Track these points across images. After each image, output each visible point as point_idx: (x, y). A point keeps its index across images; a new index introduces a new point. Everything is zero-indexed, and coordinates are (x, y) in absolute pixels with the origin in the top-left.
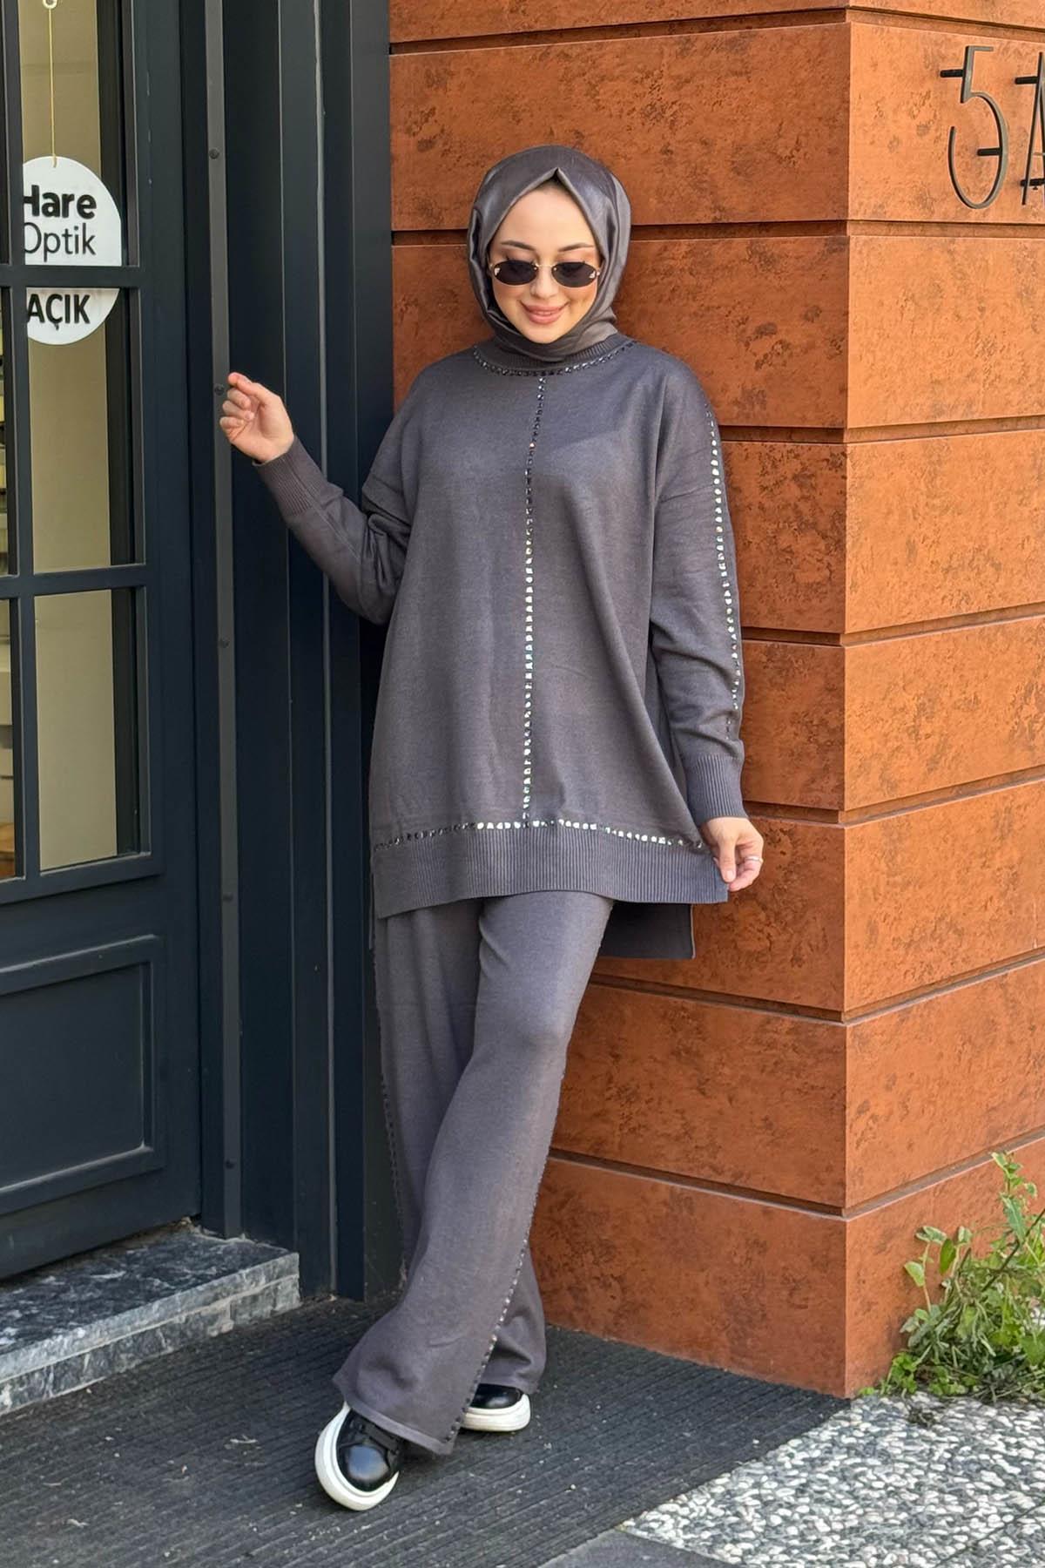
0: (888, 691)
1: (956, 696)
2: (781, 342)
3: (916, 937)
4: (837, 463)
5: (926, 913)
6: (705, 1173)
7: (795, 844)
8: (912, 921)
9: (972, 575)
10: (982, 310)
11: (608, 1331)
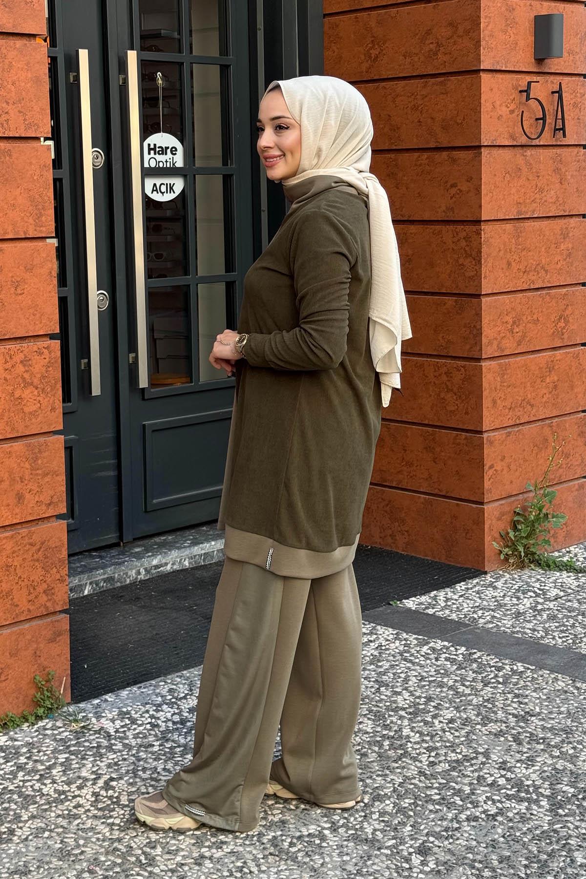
0: (500, 315)
1: (529, 318)
2: (459, 189)
3: (513, 406)
4: (479, 233)
5: (517, 397)
6: (436, 491)
7: (465, 371)
8: (511, 400)
9: (536, 274)
10: (538, 177)
11: (403, 551)
